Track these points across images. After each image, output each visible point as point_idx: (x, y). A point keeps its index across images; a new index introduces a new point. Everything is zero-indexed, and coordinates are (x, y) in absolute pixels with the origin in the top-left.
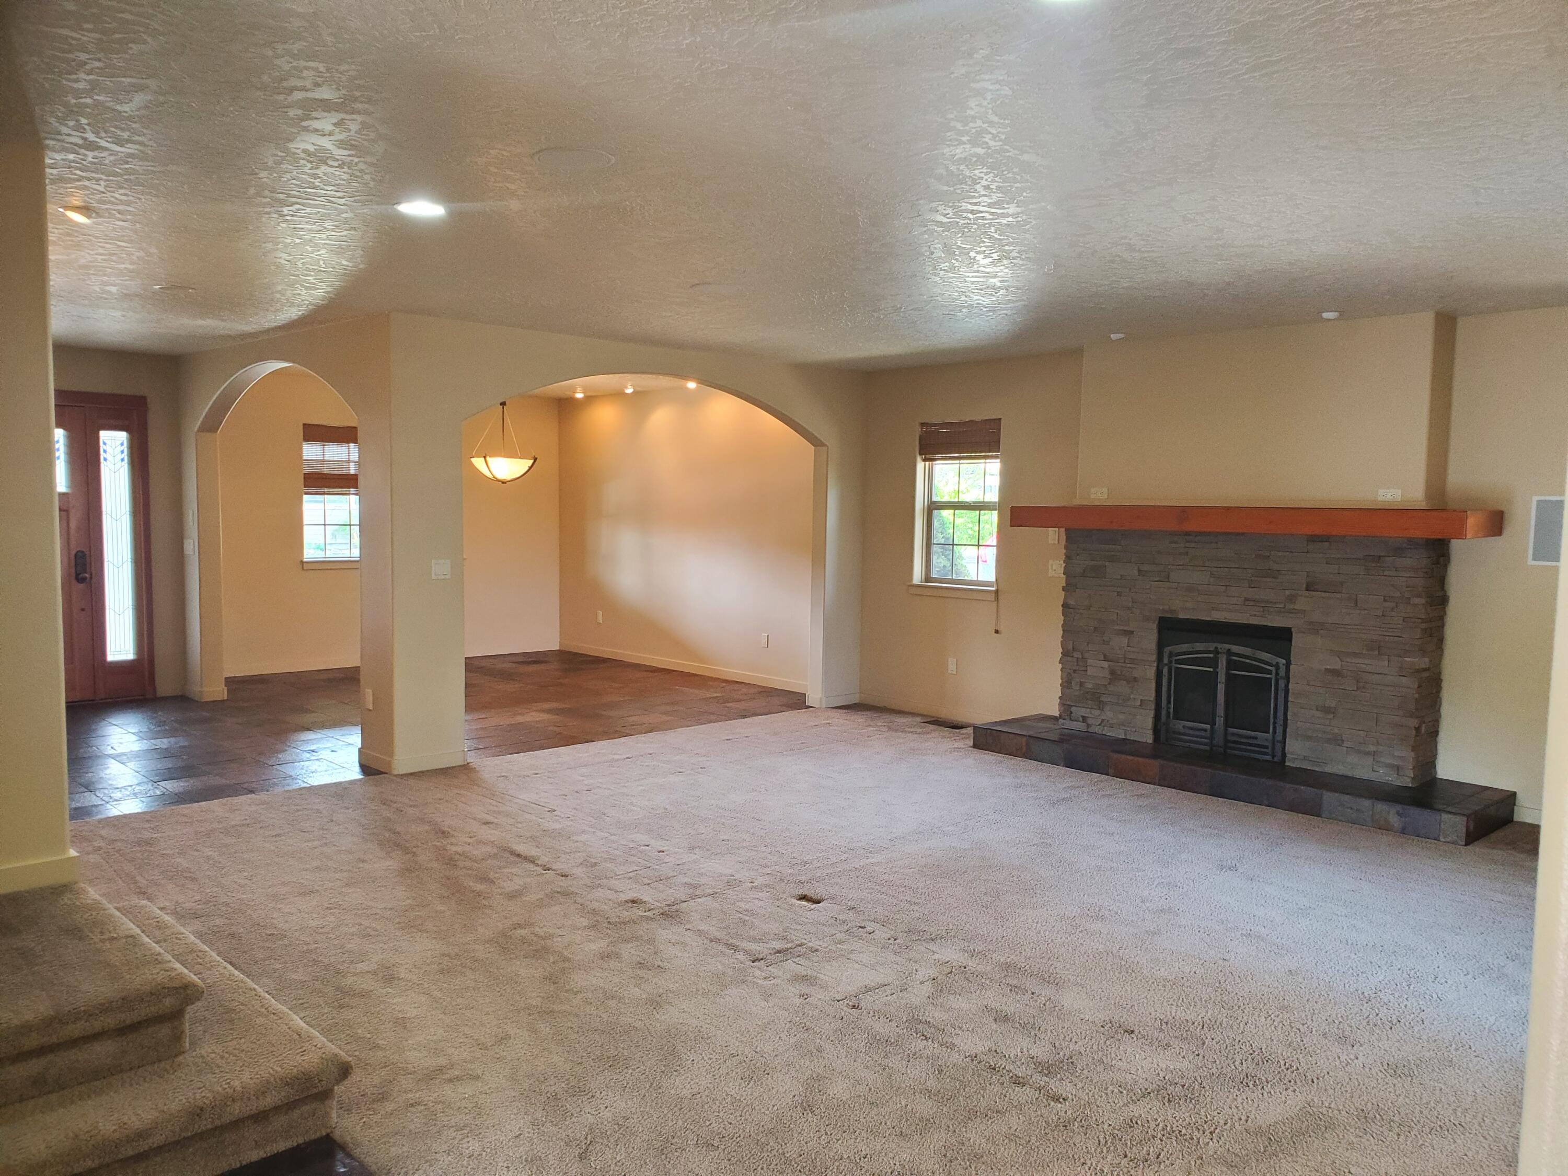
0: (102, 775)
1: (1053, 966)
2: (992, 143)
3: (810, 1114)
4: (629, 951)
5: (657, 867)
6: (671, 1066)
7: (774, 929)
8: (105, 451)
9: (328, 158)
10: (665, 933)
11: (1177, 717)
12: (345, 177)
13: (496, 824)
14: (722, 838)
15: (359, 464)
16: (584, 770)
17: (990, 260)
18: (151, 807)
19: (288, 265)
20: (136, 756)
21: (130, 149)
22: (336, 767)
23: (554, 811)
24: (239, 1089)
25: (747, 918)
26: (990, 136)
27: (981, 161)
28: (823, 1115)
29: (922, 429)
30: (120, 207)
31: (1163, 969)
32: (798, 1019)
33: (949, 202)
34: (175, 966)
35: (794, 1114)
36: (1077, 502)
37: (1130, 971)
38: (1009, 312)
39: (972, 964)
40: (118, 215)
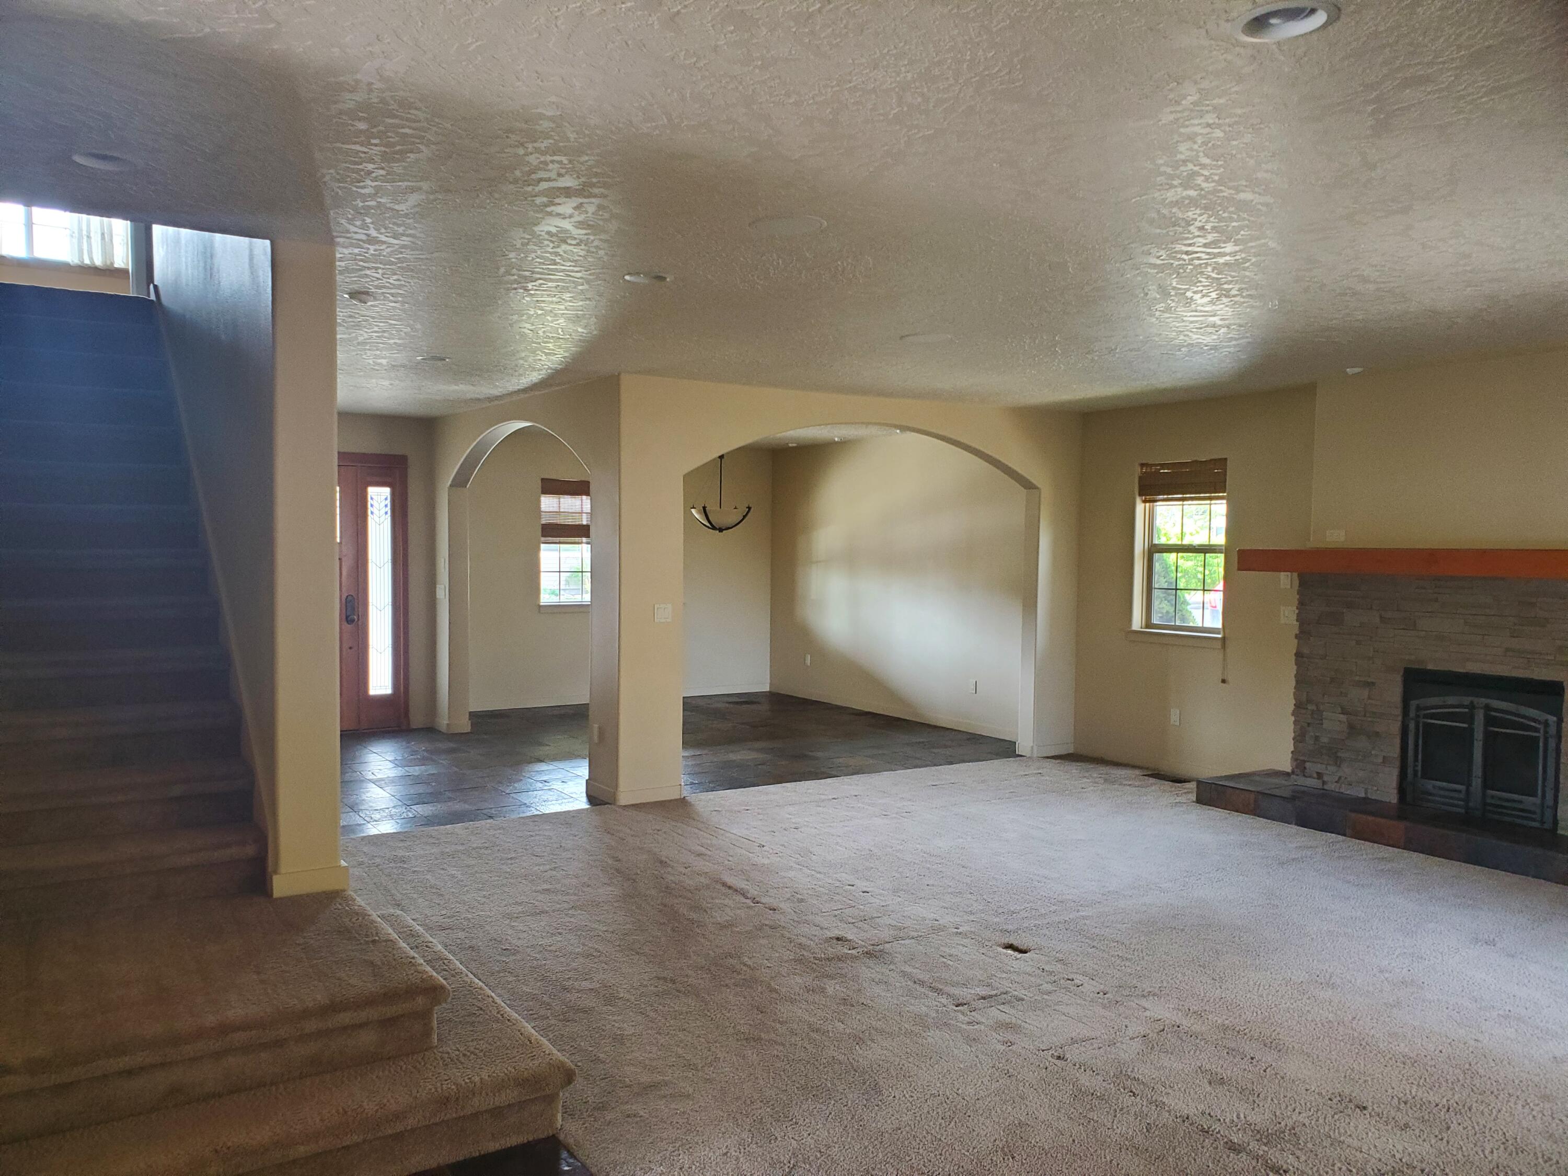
0: (364, 797)
1: (1276, 1032)
2: (1204, 185)
3: (1011, 1159)
4: (831, 987)
5: (861, 907)
6: (873, 1100)
7: (978, 975)
8: (372, 506)
9: (567, 237)
10: (867, 971)
11: (1425, 776)
12: (582, 253)
13: (710, 856)
14: (926, 883)
15: (591, 514)
16: (791, 809)
17: (1209, 299)
18: (405, 828)
19: (531, 334)
20: (392, 781)
21: (406, 240)
22: (566, 797)
23: (763, 846)
24: (478, 1084)
25: (951, 963)
26: (1203, 178)
27: (1194, 203)
28: (1024, 1161)
29: (1142, 469)
30: (393, 291)
31: (1402, 1045)
32: (1001, 1065)
33: (1162, 244)
34: (426, 970)
35: (995, 1159)
36: (1312, 544)
37: (1364, 1044)
38: (1232, 350)
39: (1185, 1023)
40: (391, 298)
